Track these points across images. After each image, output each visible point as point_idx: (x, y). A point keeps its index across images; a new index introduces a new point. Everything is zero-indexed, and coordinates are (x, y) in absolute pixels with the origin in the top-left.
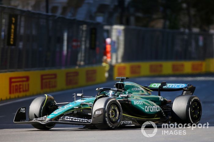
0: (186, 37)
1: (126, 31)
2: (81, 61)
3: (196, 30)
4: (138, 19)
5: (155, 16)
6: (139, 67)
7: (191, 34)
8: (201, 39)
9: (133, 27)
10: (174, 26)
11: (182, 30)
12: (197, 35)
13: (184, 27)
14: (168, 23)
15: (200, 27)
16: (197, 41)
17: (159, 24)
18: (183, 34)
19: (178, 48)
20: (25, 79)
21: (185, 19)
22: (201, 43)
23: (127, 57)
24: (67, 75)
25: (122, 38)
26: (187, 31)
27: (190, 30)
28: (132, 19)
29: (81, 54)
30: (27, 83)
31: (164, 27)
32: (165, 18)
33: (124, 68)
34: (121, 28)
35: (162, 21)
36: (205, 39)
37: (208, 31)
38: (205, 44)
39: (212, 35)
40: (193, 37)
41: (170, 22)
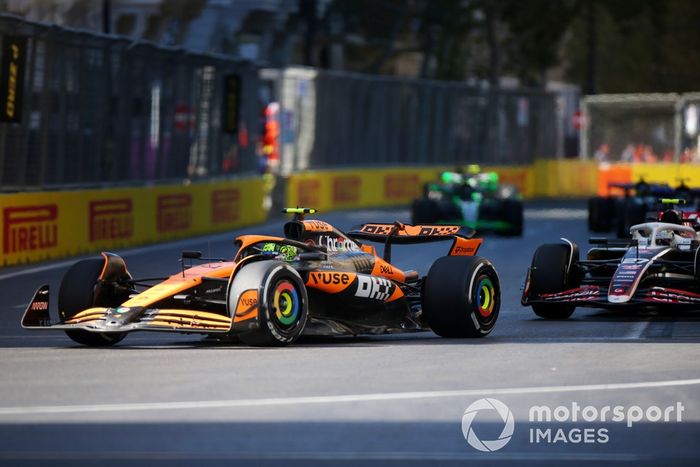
0: (483, 102)
1: (321, 85)
2: (198, 165)
3: (509, 82)
4: (351, 52)
5: (398, 45)
6: (356, 182)
7: (495, 92)
8: (523, 105)
9: (337, 72)
10: (451, 72)
11: (472, 82)
12: (513, 95)
13: (478, 74)
14: (433, 64)
15: (522, 76)
16: (512, 113)
17: (409, 67)
18: (474, 92)
19: (461, 131)
20: (45, 213)
21: (477, 52)
22: (523, 118)
23: (322, 156)
24: (162, 202)
25: (309, 103)
26: (485, 85)
27: (494, 81)
28: (337, 51)
29: (199, 145)
30: (50, 224)
31: (424, 74)
32: (426, 49)
33: (315, 185)
34: (308, 74)
35: (418, 57)
36: (533, 108)
37: (542, 86)
38: (533, 120)
39: (553, 96)
40: (502, 100)
41: (440, 61)
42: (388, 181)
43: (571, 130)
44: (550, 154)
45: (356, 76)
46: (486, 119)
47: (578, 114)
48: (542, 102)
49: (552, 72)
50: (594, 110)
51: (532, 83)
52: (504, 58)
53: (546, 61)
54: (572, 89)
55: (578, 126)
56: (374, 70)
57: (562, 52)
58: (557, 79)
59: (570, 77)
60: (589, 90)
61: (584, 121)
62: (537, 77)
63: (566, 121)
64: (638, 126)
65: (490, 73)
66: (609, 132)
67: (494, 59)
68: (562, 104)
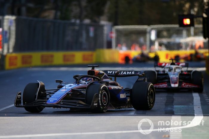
0: (77, 28)
1: (17, 22)
3: (87, 21)
5: (46, 7)
7: (81, 25)
8: (92, 30)
9: (24, 17)
10: (65, 17)
11: (73, 21)
12: (88, 26)
13: (75, 17)
14: (59, 14)
15: (91, 19)
16: (88, 32)
17: (50, 15)
18: (74, 24)
19: (69, 38)
22: (92, 34)
23: (18, 48)
25: (13, 28)
26: (78, 21)
27: (81, 20)
28: (24, 9)
31: (55, 18)
32: (56, 9)
33: (16, 58)
34: (13, 18)
35: (53, 12)
36: (95, 31)
37: (99, 22)
38: (96, 35)
39: (102, 26)
40: (84, 27)
41: (61, 13)
42: (42, 57)
43: (109, 39)
44: (101, 47)
45: (30, 18)
46: (78, 34)
47: (111, 33)
48: (99, 28)
49: (102, 18)
50: (118, 31)
51: (95, 21)
52: (85, 13)
53: (99, 13)
54: (110, 24)
55: (111, 37)
56: (37, 16)
58: (104, 20)
59: (109, 20)
60: (116, 24)
61: (114, 35)
62: (97, 19)
63: (107, 35)
64: (134, 37)
65: (80, 17)
66: (123, 39)
67: (81, 12)
68: (106, 29)
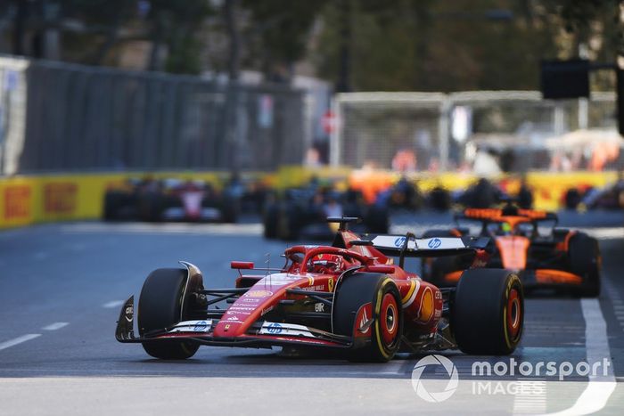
0: (219, 99)
1: (33, 77)
3: (251, 78)
5: (123, 32)
7: (234, 89)
8: (266, 104)
9: (52, 63)
10: (183, 65)
11: (207, 76)
12: (255, 91)
13: (216, 67)
14: (163, 54)
15: (265, 70)
16: (253, 112)
17: (135, 58)
18: (210, 87)
19: (192, 130)
21: (214, 42)
22: (266, 118)
26: (223, 79)
27: (233, 76)
28: (52, 38)
31: (152, 65)
32: (154, 37)
34: (18, 65)
35: (146, 47)
36: (278, 107)
37: (288, 81)
38: (279, 122)
39: (299, 94)
40: (243, 97)
41: (172, 51)
43: (321, 134)
45: (73, 67)
46: (224, 118)
47: (329, 115)
48: (288, 100)
49: (300, 67)
50: (348, 110)
51: (277, 79)
52: (243, 53)
53: (292, 53)
54: (324, 86)
55: (328, 130)
56: (94, 60)
57: (312, 45)
58: (305, 74)
59: (322, 73)
60: (343, 87)
61: (336, 123)
62: (283, 72)
63: (316, 123)
64: (398, 128)
65: (230, 65)
66: (364, 137)
67: (233, 48)
68: (312, 105)
